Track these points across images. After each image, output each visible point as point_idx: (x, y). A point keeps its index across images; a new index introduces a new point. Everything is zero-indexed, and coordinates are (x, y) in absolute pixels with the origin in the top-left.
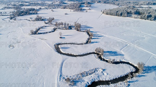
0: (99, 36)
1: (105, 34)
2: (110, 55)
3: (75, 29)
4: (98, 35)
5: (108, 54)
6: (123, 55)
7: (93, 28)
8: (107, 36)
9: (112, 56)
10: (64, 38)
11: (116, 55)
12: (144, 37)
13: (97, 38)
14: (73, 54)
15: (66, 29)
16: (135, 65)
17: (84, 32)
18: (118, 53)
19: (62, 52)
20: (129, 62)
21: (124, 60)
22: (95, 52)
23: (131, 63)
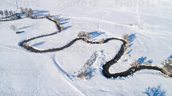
0: (66, 20)
1: (69, 16)
2: (94, 36)
3: (28, 17)
4: (64, 19)
5: (92, 36)
6: (104, 33)
7: (49, 11)
8: (73, 18)
9: (96, 36)
10: (23, 32)
11: (99, 35)
12: (105, 11)
13: (66, 23)
14: (56, 48)
15: (14, 20)
16: (120, 39)
17: (42, 18)
18: (99, 32)
19: (40, 50)
20: (114, 37)
21: (108, 37)
22: (78, 38)
23: (115, 38)
